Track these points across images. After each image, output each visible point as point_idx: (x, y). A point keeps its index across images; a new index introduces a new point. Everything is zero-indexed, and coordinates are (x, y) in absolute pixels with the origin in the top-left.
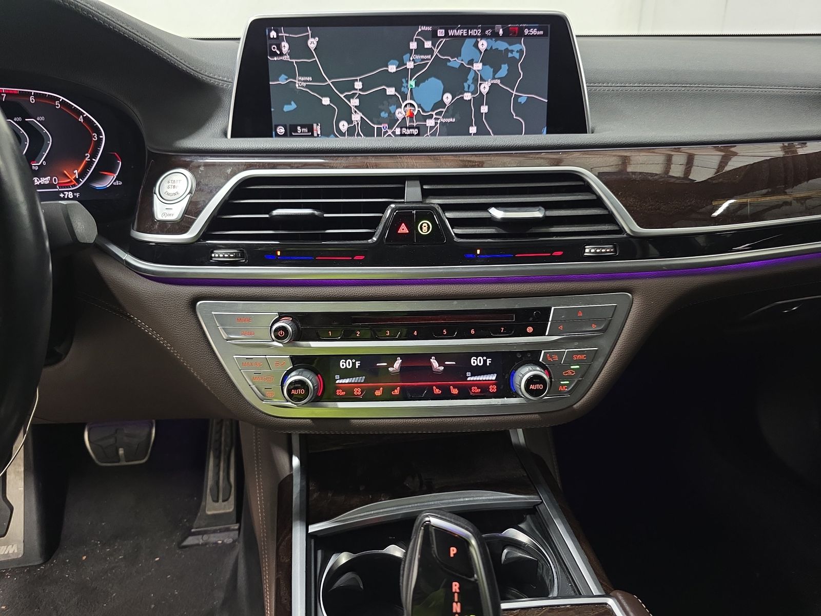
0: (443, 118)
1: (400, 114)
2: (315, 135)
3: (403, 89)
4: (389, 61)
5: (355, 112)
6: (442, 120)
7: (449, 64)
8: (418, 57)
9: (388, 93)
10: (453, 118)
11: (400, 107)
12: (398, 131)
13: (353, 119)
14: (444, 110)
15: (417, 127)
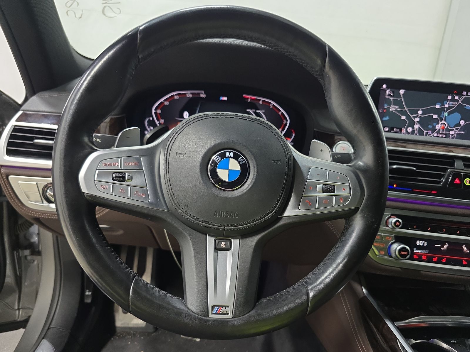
0: (459, 131)
1: (438, 127)
2: (402, 133)
3: (441, 116)
4: (437, 103)
5: (417, 124)
6: (458, 132)
7: (465, 107)
8: (451, 103)
9: (433, 117)
10: (463, 131)
11: (439, 124)
12: (436, 135)
13: (415, 127)
14: (460, 128)
15: (445, 134)
